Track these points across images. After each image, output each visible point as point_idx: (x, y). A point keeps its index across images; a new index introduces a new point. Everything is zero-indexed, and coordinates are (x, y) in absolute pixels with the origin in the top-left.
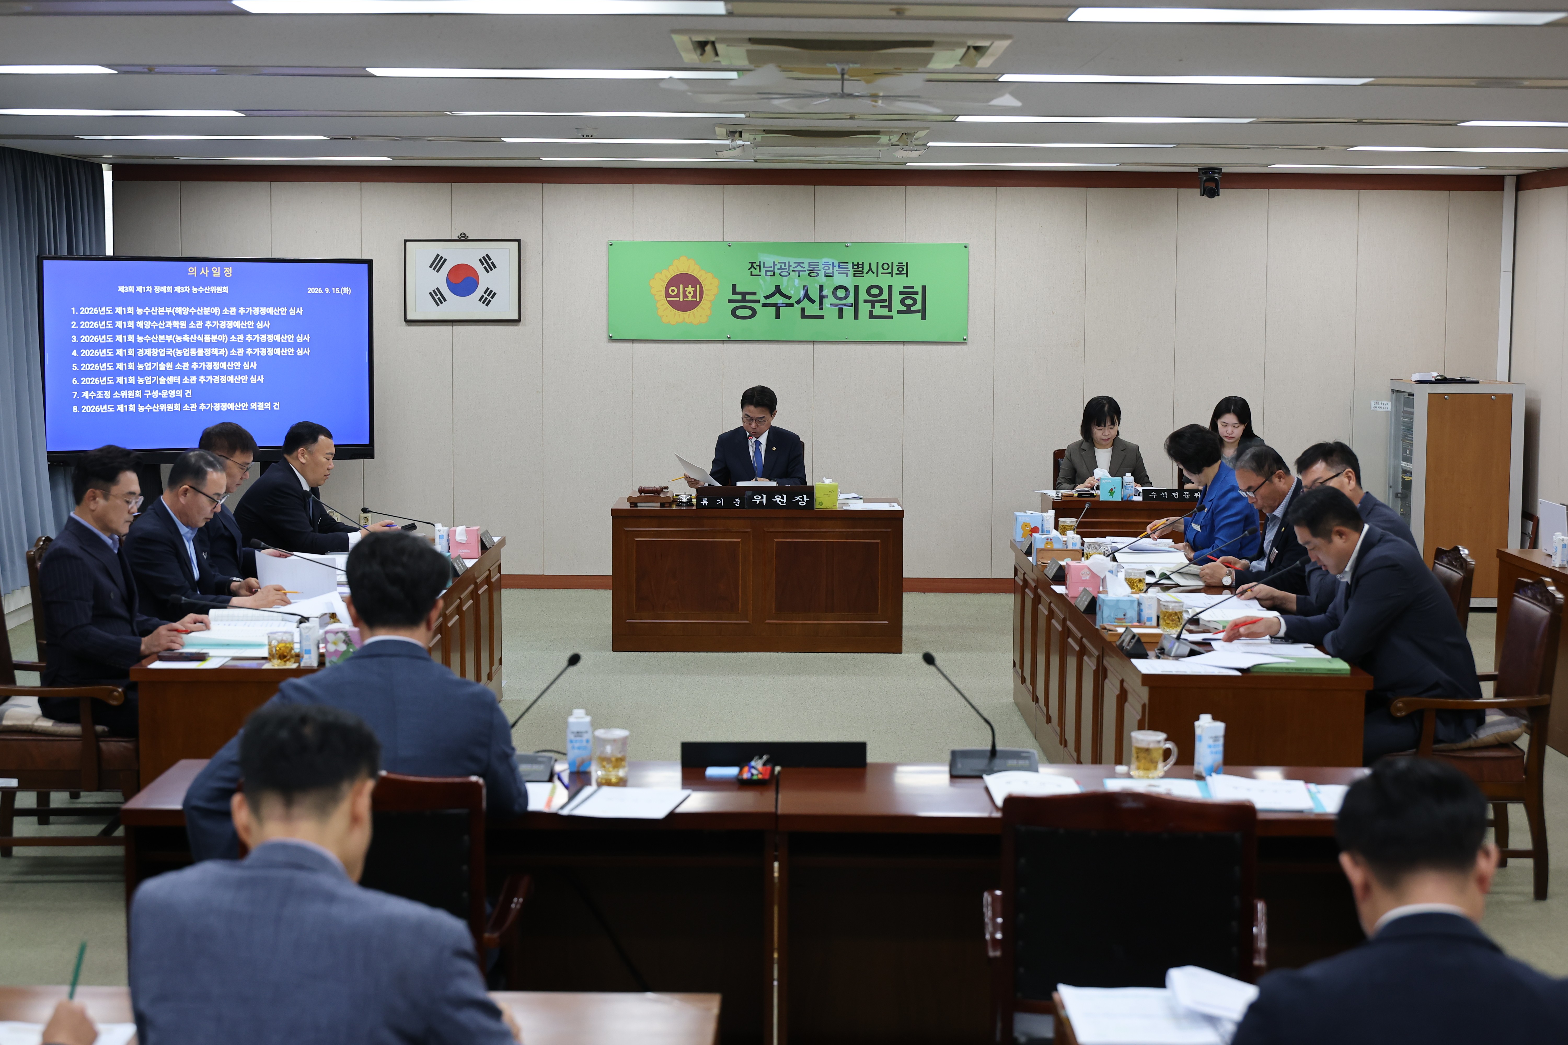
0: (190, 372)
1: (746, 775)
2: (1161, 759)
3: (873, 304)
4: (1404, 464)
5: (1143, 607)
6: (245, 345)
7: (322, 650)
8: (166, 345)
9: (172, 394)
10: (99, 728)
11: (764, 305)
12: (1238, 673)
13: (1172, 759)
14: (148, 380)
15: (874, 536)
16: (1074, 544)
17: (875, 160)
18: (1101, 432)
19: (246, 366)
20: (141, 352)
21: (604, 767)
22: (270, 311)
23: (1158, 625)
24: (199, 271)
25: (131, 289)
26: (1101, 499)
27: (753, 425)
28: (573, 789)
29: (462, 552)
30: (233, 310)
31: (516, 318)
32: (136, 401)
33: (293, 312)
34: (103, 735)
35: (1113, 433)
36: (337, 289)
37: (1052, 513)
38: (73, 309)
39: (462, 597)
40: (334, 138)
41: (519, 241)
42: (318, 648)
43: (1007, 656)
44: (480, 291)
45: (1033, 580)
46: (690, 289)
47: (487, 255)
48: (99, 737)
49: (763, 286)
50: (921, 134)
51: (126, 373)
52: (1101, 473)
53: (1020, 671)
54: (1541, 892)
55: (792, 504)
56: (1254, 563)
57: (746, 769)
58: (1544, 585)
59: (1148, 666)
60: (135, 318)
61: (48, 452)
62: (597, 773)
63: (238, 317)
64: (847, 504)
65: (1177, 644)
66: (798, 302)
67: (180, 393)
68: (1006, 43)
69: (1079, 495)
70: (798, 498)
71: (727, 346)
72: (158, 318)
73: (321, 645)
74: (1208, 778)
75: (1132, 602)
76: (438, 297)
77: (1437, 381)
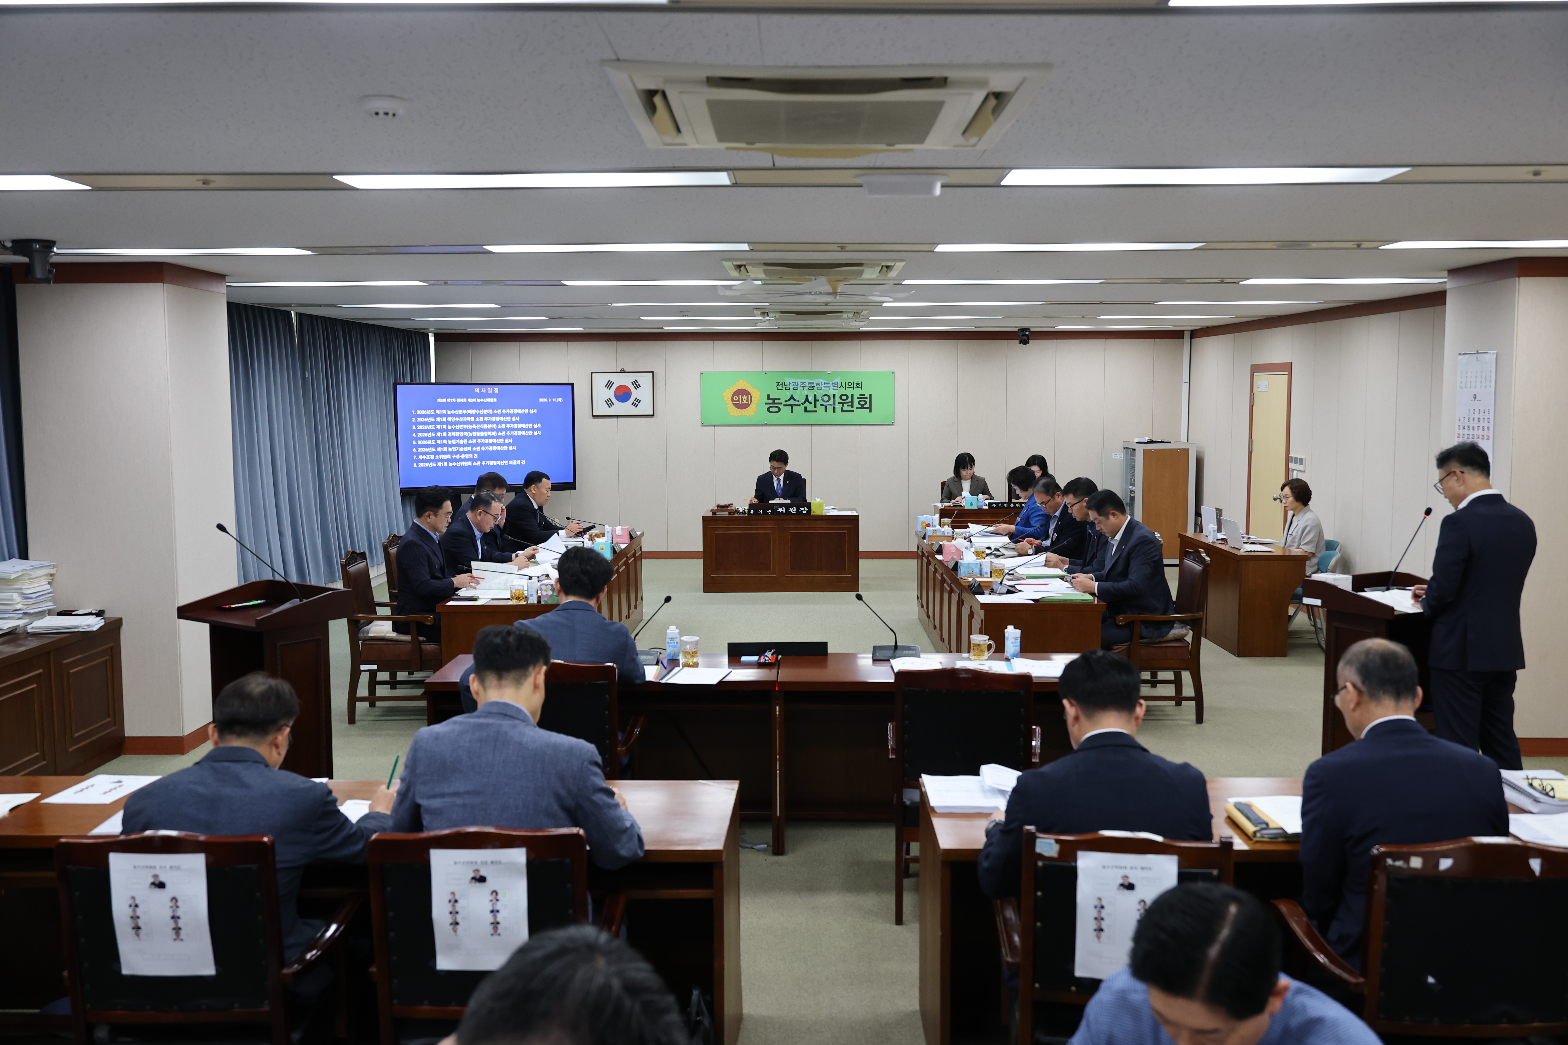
0: (477, 445)
1: (762, 660)
2: (987, 649)
3: (843, 404)
4: (1131, 487)
5: (982, 567)
6: (506, 430)
7: (539, 595)
8: (464, 430)
9: (467, 456)
10: (421, 638)
11: (785, 405)
12: (1033, 602)
13: (993, 650)
14: (454, 449)
15: (843, 529)
16: (948, 533)
17: (841, 327)
18: (966, 472)
19: (507, 441)
20: (450, 434)
21: (686, 657)
22: (519, 411)
23: (991, 577)
24: (481, 390)
25: (444, 400)
26: (966, 508)
27: (776, 471)
28: (668, 669)
29: (619, 540)
30: (499, 411)
31: (652, 414)
32: (448, 460)
33: (531, 412)
34: (424, 641)
35: (972, 472)
36: (555, 399)
37: (937, 516)
38: (413, 411)
39: (619, 564)
40: (551, 318)
41: (653, 372)
42: (537, 593)
43: (915, 593)
44: (632, 400)
45: (926, 552)
46: (745, 397)
47: (636, 380)
48: (420, 642)
49: (784, 395)
50: (865, 312)
51: (442, 445)
52: (966, 493)
53: (921, 601)
54: (1200, 719)
55: (799, 512)
56: (1044, 542)
57: (762, 657)
58: (1199, 553)
59: (985, 599)
60: (447, 416)
61: (401, 488)
62: (682, 660)
63: (502, 415)
64: (829, 512)
65: (1000, 587)
66: (803, 404)
67: (471, 456)
68: (903, 263)
69: (954, 506)
70: (802, 509)
71: (765, 427)
72: (459, 416)
73: (539, 592)
74: (1012, 660)
75: (977, 564)
76: (609, 403)
77: (1148, 442)
